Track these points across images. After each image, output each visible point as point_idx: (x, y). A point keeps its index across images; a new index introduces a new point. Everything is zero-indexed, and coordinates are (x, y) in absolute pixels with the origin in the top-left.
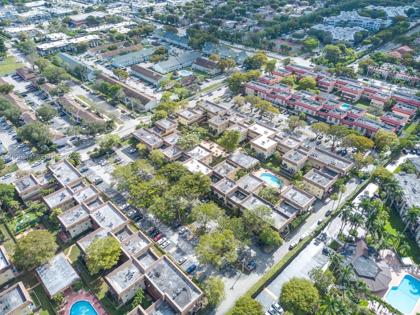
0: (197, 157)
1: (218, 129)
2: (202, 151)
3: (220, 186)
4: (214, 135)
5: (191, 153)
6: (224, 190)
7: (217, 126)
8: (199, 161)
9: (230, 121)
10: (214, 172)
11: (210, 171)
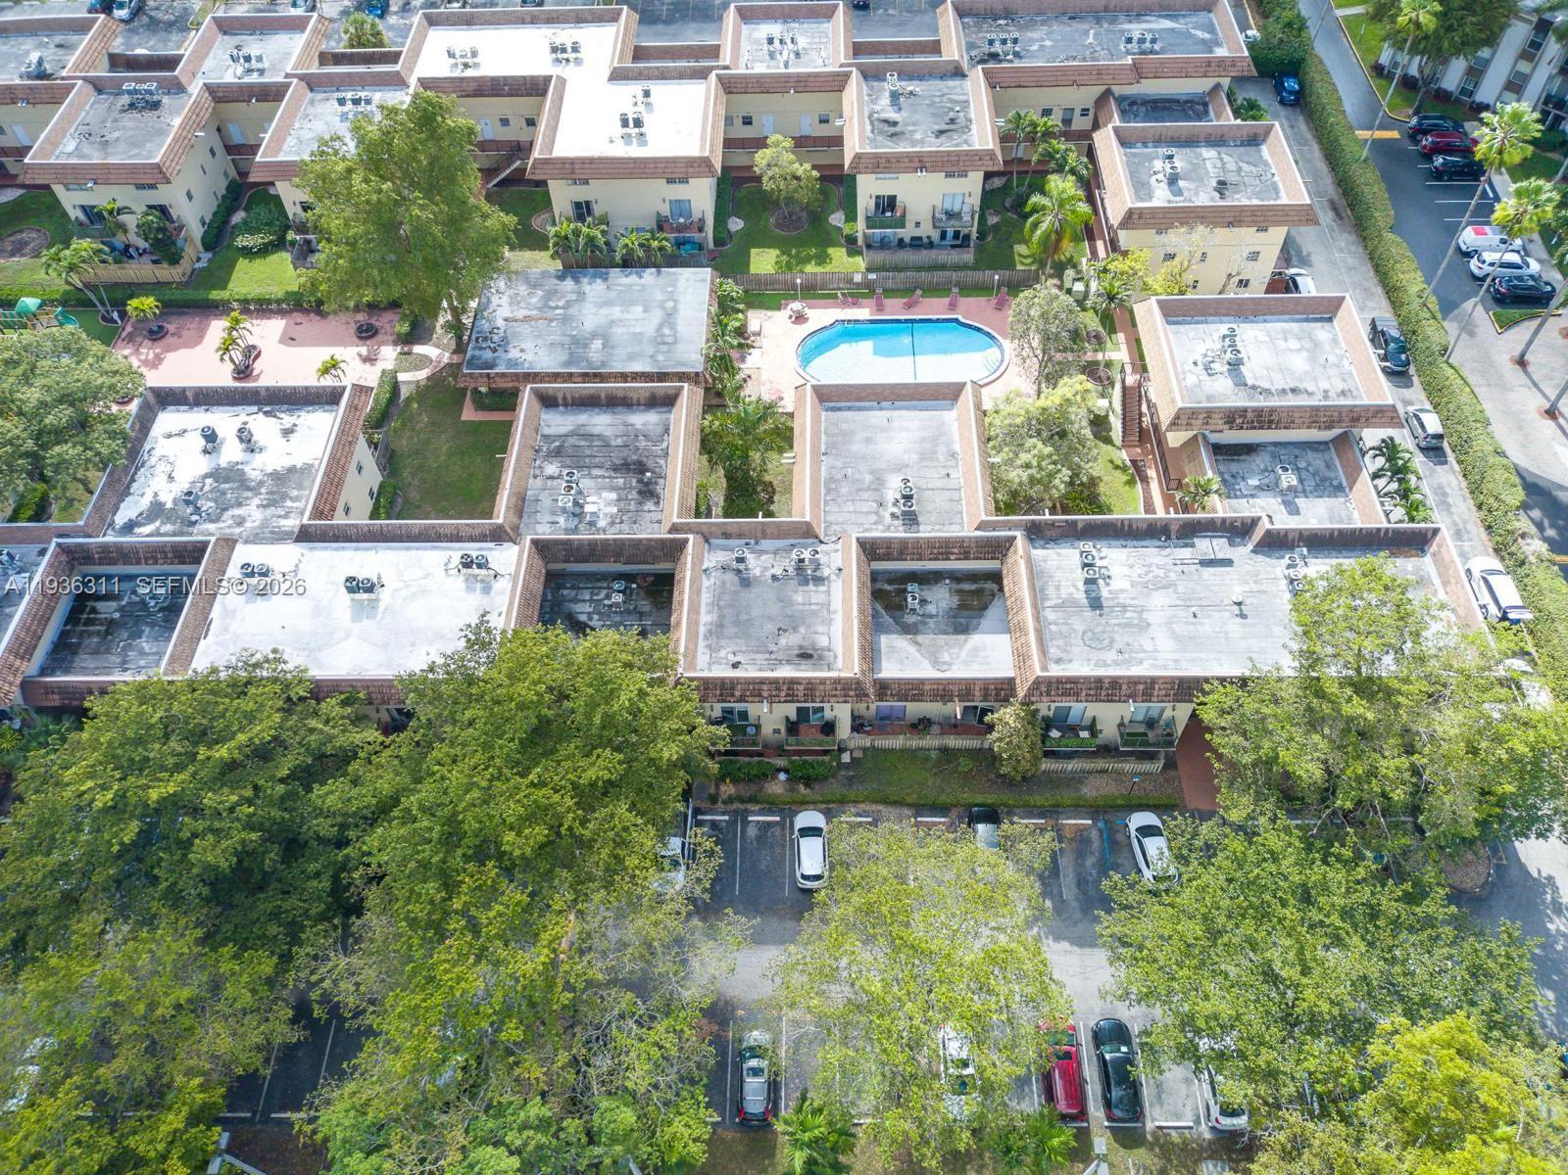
0: (253, 513)
1: (171, 195)
2: (245, 437)
3: (718, 630)
4: (174, 259)
5: (157, 510)
6: (791, 640)
7: (150, 177)
8: (305, 536)
9: (220, 95)
10: (541, 547)
11: (509, 560)
